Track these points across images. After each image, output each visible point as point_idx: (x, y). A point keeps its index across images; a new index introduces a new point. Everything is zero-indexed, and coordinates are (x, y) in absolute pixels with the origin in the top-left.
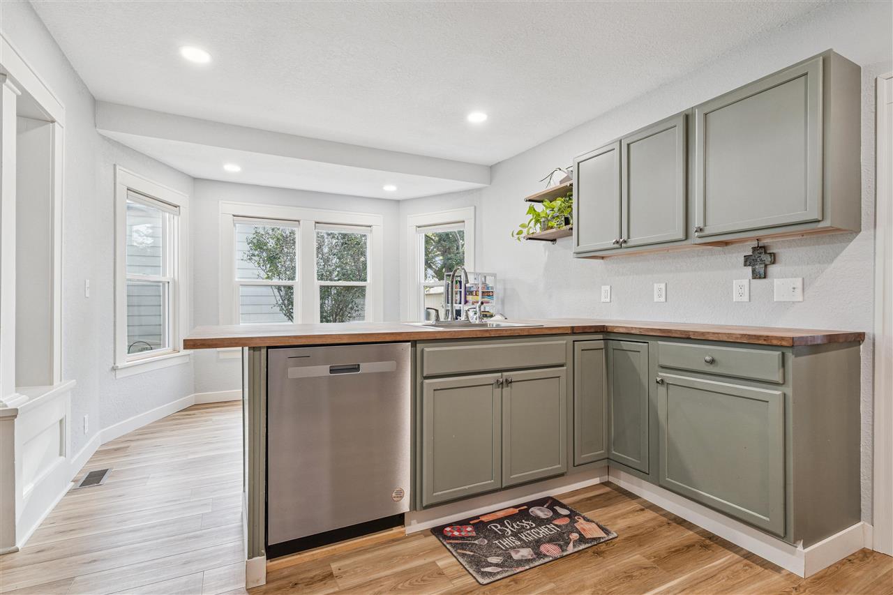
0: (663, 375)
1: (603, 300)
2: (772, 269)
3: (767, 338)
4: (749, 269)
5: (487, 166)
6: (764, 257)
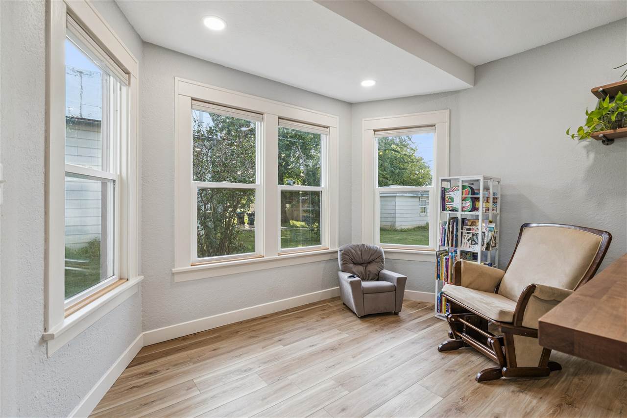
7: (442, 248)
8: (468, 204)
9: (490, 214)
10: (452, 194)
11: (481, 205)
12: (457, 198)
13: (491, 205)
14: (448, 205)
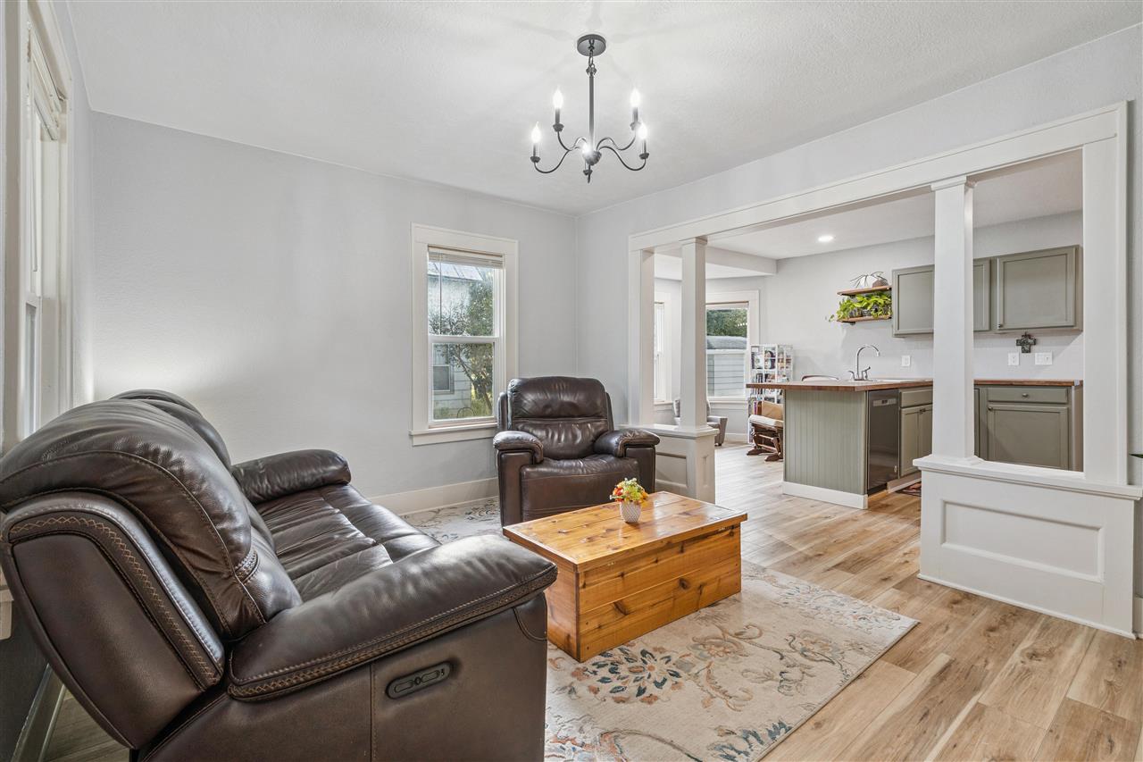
0: (991, 406)
1: (903, 365)
2: (1034, 348)
3: (1060, 383)
4: (1020, 347)
5: (772, 259)
6: (1030, 341)
7: (753, 396)
8: (769, 364)
9: (784, 370)
10: (759, 357)
11: (776, 364)
12: (762, 360)
13: (784, 364)
14: (756, 364)
